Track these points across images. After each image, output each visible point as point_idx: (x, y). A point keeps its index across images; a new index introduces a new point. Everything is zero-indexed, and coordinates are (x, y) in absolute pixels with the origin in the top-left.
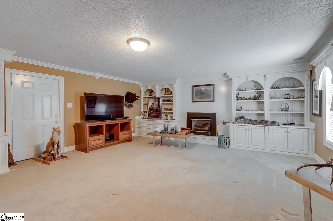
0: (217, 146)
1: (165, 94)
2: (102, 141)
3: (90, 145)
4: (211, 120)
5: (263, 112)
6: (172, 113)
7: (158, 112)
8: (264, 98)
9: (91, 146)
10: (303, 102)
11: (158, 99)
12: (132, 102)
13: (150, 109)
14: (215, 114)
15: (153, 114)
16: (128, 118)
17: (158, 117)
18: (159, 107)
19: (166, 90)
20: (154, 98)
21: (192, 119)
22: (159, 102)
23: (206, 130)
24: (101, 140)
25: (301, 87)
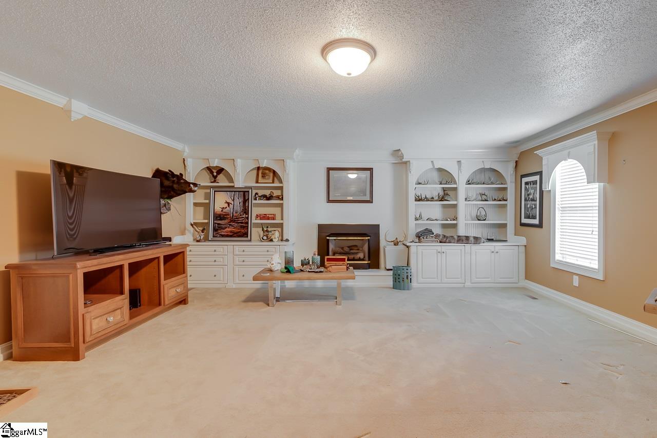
0: (390, 288)
1: (257, 182)
2: (122, 314)
3: (89, 333)
4: (369, 238)
5: (455, 222)
6: (281, 226)
7: (242, 223)
8: (456, 199)
9: (91, 335)
10: (505, 206)
11: (242, 193)
12: (170, 197)
13: (218, 217)
14: (377, 227)
15: (227, 229)
16: (170, 241)
17: (245, 235)
18: (246, 211)
19: (260, 172)
20: (230, 189)
21: (328, 238)
22: (245, 201)
23: (360, 259)
24: (119, 311)
25: (502, 184)
